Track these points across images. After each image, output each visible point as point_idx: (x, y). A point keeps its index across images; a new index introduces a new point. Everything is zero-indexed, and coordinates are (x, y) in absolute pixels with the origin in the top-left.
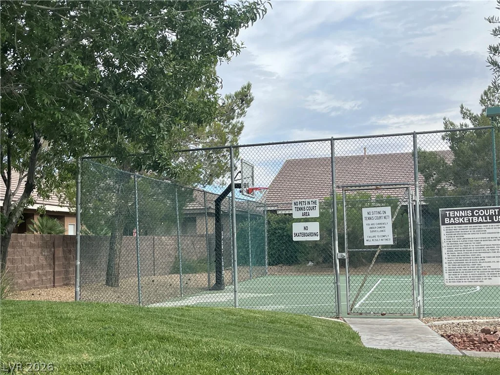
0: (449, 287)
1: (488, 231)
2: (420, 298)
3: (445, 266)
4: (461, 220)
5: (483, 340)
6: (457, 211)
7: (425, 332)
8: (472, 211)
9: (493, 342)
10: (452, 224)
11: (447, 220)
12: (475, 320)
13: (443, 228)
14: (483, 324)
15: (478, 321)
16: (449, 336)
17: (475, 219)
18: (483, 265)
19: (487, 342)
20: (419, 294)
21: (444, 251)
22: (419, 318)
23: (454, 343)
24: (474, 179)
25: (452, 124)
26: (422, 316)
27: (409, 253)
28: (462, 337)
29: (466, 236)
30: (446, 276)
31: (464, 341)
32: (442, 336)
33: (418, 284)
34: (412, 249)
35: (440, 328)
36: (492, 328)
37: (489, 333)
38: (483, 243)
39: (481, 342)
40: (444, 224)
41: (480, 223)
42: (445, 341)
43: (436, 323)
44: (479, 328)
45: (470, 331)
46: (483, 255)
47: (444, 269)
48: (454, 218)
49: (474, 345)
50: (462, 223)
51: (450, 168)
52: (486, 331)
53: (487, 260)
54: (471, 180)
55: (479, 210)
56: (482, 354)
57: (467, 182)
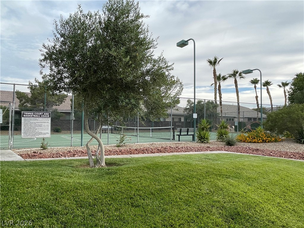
0: (23, 138)
1: (39, 120)
2: (12, 142)
3: (22, 131)
4: (30, 116)
5: (33, 155)
6: (28, 112)
7: (12, 154)
8: (34, 113)
9: (36, 156)
10: (26, 117)
11: (24, 116)
12: (31, 149)
13: (23, 118)
14: (34, 150)
15: (33, 149)
16: (21, 155)
17: (35, 116)
18: (36, 131)
19: (34, 156)
20: (11, 141)
21: (23, 126)
22: (11, 149)
23: (23, 157)
24: (38, 103)
25: (32, 84)
26: (12, 148)
27: (8, 127)
28: (26, 155)
29: (31, 121)
30: (22, 134)
31: (26, 156)
32: (18, 155)
33: (11, 137)
34: (10, 125)
35: (18, 152)
36: (37, 151)
37: (36, 153)
38: (37, 124)
39: (32, 156)
40: (23, 117)
41: (36, 117)
42: (19, 157)
43: (17, 151)
44: (32, 151)
45: (29, 153)
46: (36, 128)
47: (22, 132)
48: (27, 115)
49: (30, 157)
50: (30, 117)
51: (29, 98)
52: (35, 152)
53: (38, 129)
54: (37, 103)
55: (36, 113)
56: (32, 160)
57: (35, 104)
